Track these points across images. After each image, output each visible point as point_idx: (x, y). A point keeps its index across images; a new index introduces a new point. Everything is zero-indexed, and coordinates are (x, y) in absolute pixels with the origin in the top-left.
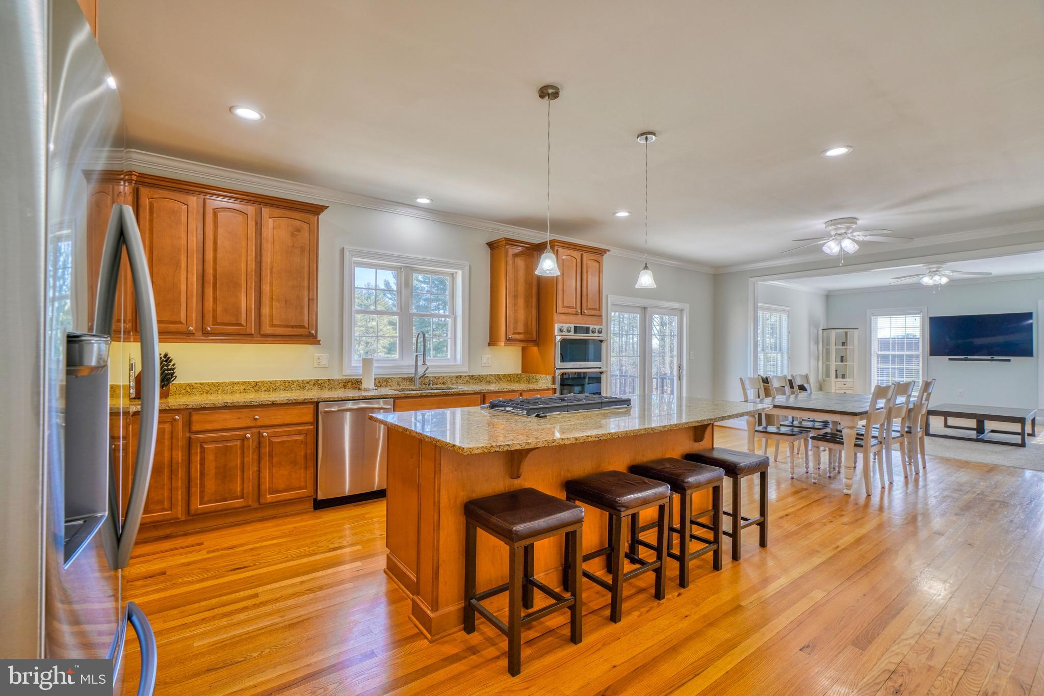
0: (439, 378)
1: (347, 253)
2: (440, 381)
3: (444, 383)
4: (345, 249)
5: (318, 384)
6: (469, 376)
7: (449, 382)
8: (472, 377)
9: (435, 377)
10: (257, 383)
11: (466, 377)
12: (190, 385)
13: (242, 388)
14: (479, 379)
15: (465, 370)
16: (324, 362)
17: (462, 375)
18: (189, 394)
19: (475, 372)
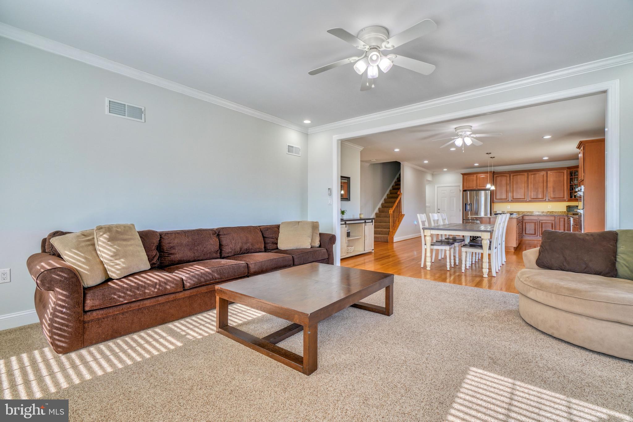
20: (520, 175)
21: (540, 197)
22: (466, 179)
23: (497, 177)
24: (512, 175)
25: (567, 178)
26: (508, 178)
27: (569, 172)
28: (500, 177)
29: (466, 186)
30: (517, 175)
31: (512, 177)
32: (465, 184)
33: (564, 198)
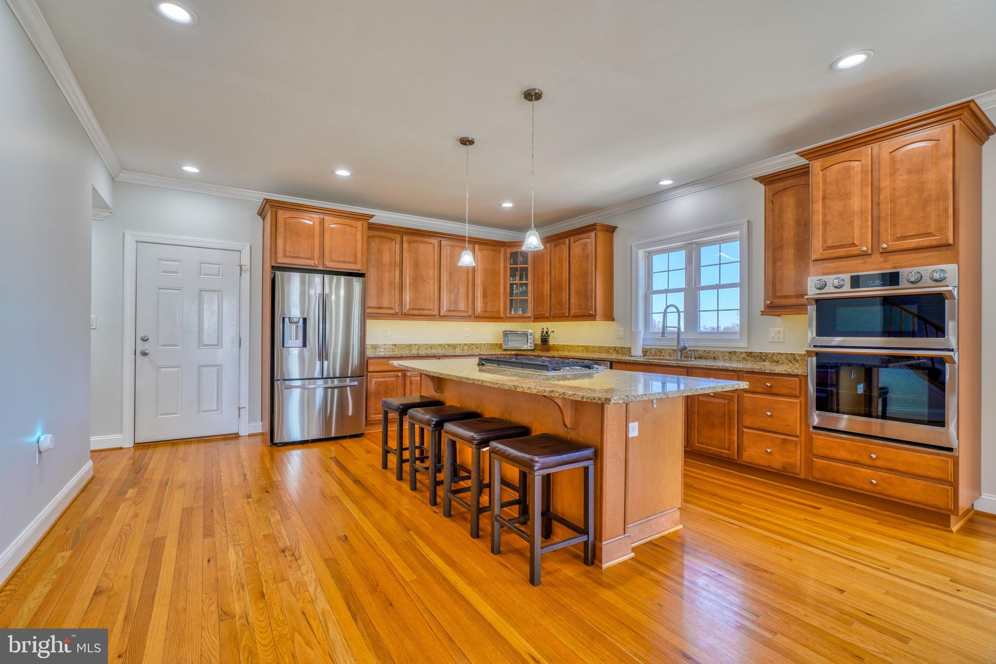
0: (709, 352)
1: (634, 247)
2: (710, 355)
3: (715, 358)
4: (633, 246)
5: (615, 349)
6: (747, 352)
7: (720, 358)
8: (750, 354)
9: (705, 351)
10: (587, 347)
11: (742, 353)
12: (563, 346)
13: (582, 349)
14: (762, 357)
15: (742, 345)
16: (621, 334)
17: (737, 350)
18: (563, 350)
19: (756, 349)
20: (423, 242)
21: (463, 309)
22: (285, 223)
23: (370, 239)
24: (405, 238)
25: (505, 267)
26: (398, 246)
27: (508, 255)
28: (377, 240)
29: (285, 252)
30: (417, 242)
31: (405, 245)
32: (280, 242)
33: (499, 312)
